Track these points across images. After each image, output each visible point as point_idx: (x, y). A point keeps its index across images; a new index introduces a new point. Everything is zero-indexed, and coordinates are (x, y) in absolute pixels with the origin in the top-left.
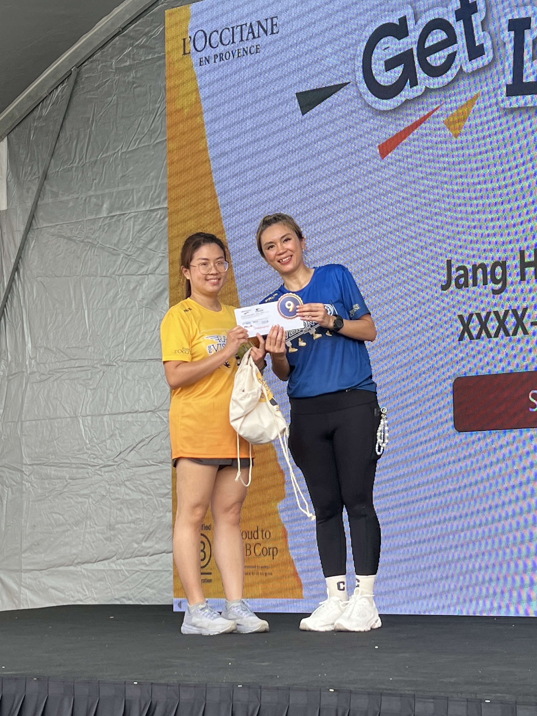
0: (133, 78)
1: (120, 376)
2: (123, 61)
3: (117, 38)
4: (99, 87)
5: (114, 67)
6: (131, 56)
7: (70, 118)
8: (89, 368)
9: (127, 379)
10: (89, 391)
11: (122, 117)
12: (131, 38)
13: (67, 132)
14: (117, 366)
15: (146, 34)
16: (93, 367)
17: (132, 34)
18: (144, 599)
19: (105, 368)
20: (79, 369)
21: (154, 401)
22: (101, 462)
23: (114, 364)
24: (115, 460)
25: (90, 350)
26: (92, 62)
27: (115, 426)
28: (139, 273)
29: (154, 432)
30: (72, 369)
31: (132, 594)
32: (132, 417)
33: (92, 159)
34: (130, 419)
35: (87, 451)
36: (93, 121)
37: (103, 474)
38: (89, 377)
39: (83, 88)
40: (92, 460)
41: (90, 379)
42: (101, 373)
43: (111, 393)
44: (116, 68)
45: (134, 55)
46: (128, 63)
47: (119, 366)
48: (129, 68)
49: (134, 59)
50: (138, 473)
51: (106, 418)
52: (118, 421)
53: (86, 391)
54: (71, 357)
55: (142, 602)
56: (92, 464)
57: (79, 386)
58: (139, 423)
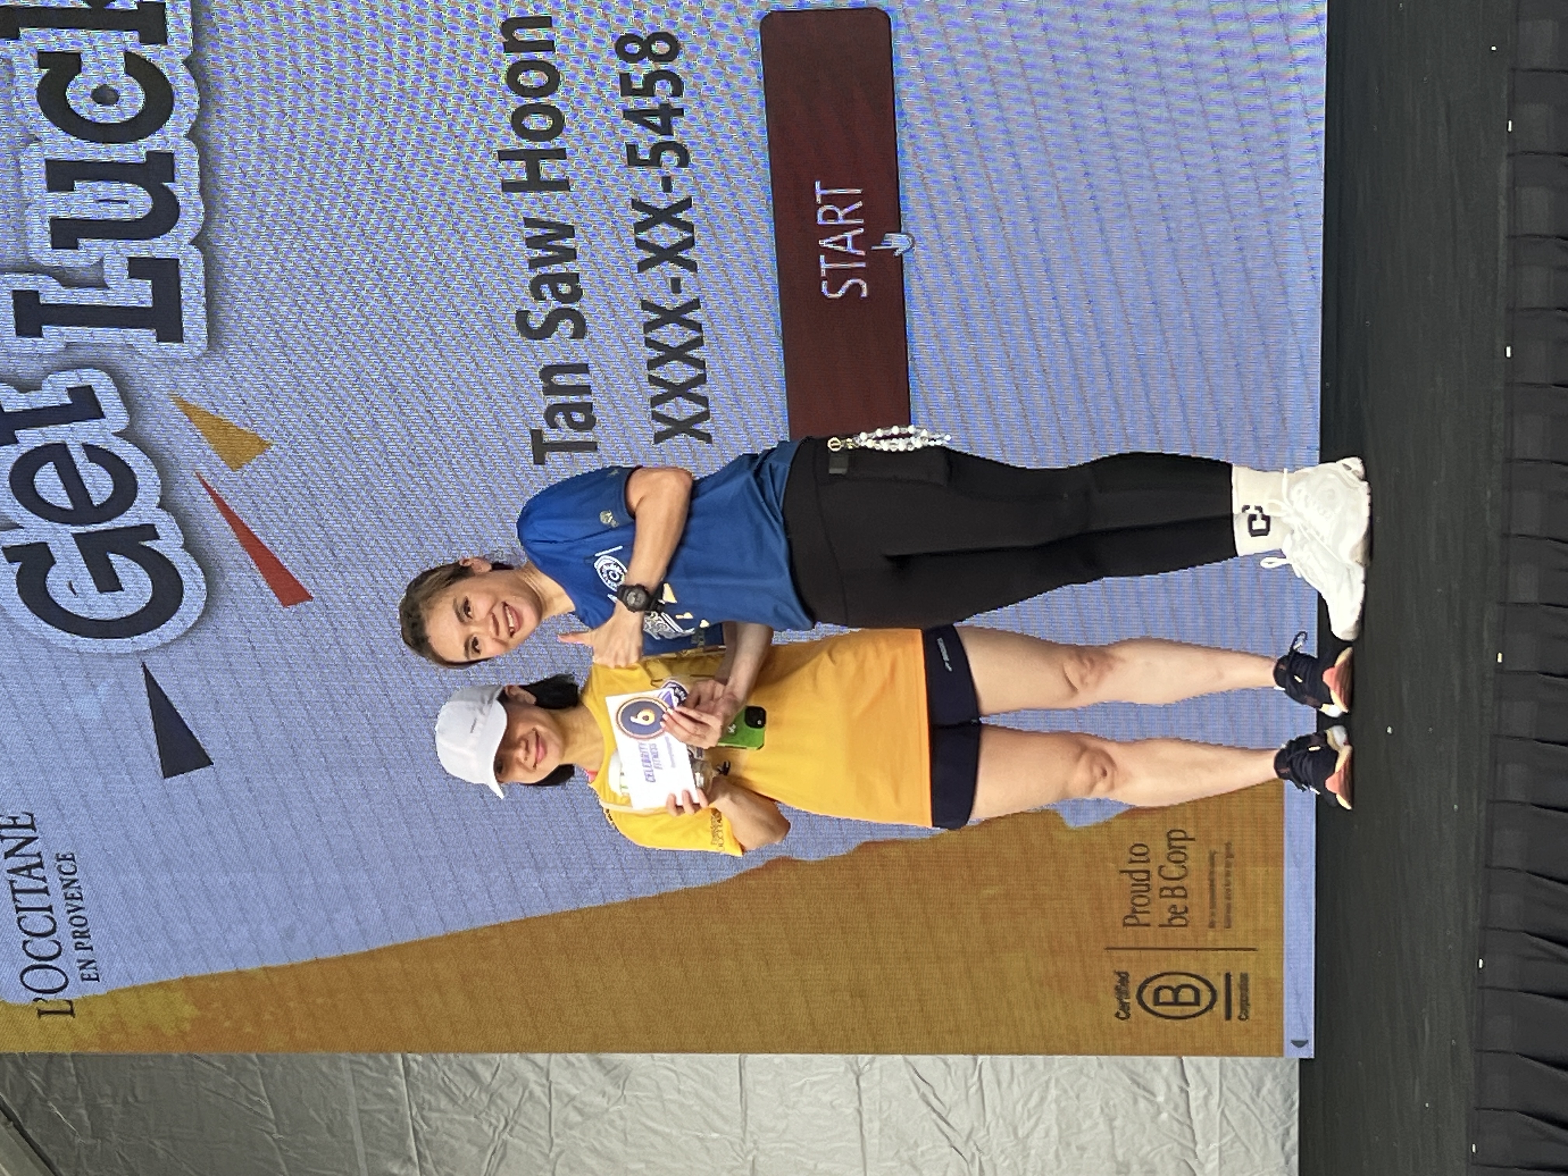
0: (114, 1102)
1: (779, 1145)
2: (78, 1122)
5: (91, 1142)
6: (69, 1103)
11: (200, 1128)
12: (28, 1101)
17: (19, 1099)
18: (1286, 1101)
24: (967, 1157)
28: (545, 1101)
31: (1275, 1127)
32: (871, 1120)
34: (877, 1125)
43: (816, 1166)
44: (94, 1137)
45: (65, 1099)
46: (83, 1111)
47: (757, 1147)
48: (92, 1107)
49: (75, 1098)
50: (998, 1110)
52: (880, 1153)
55: (1293, 1104)
58: (885, 1105)
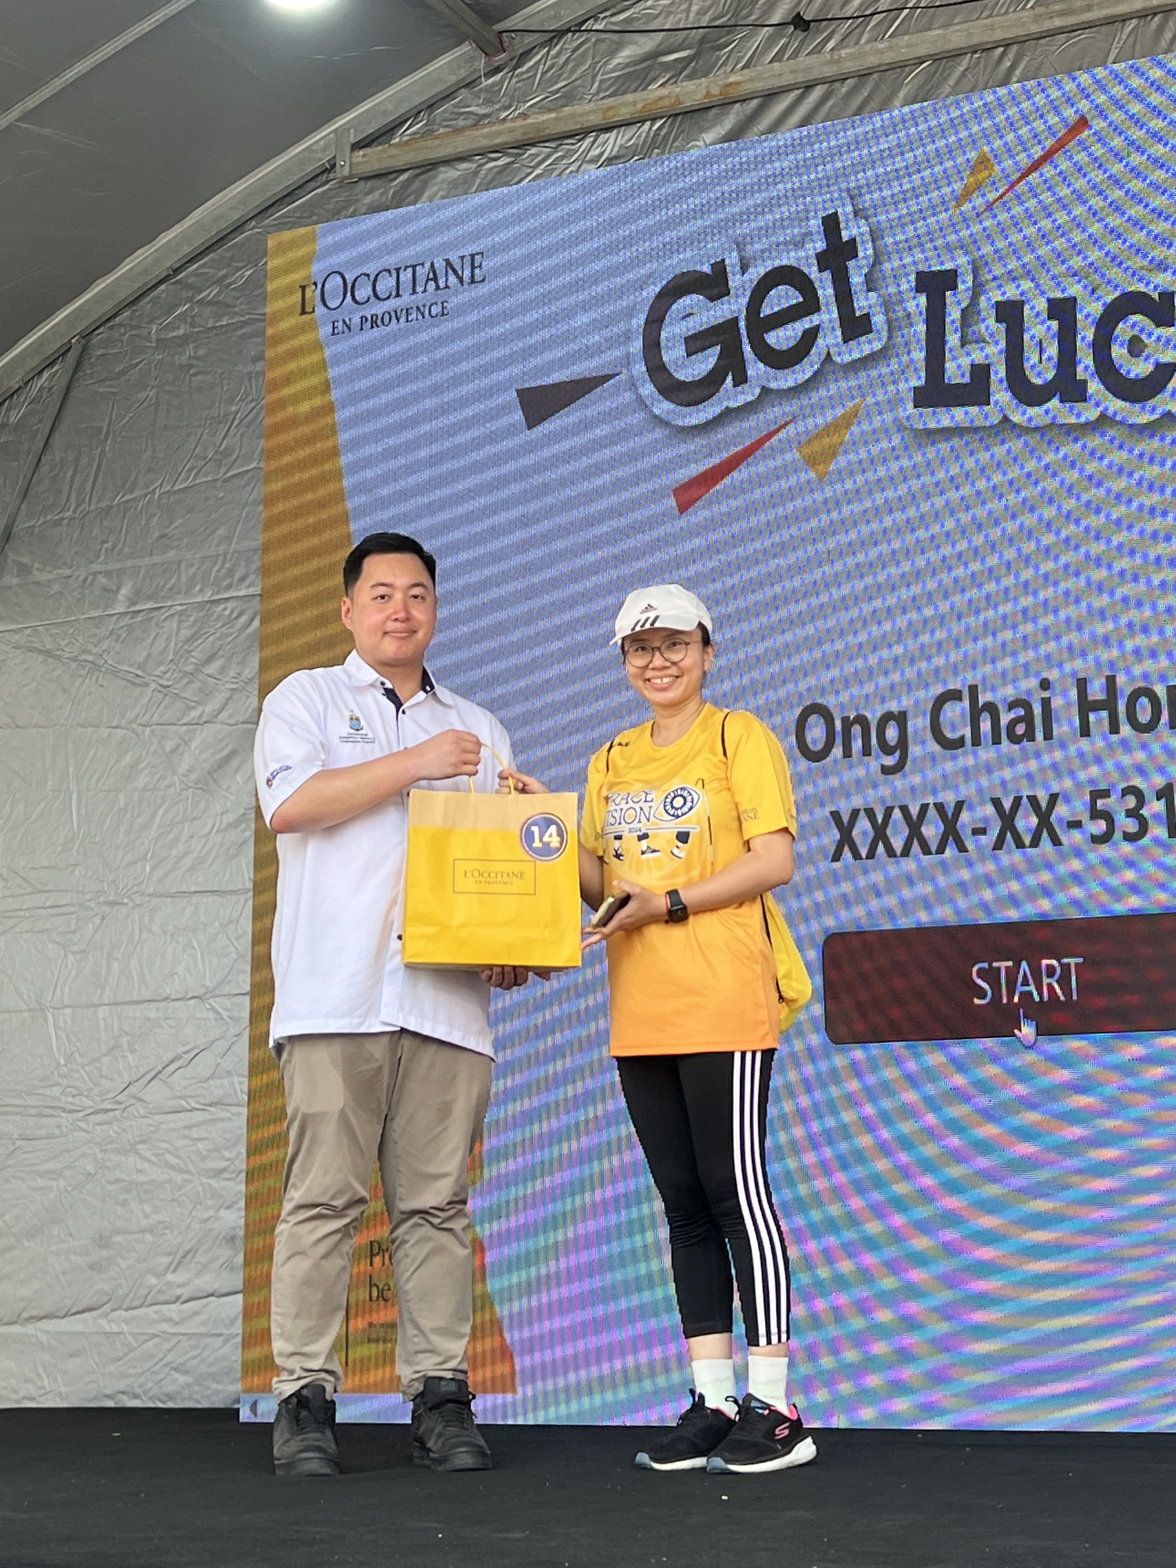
0: (190, 357)
1: (136, 926)
2: (171, 327)
3: (163, 287)
4: (123, 373)
5: (154, 337)
6: (189, 320)
7: (64, 426)
8: (72, 909)
9: (150, 931)
10: (71, 957)
11: (166, 428)
12: (190, 287)
13: (56, 453)
14: (131, 905)
15: (219, 281)
16: (82, 906)
17: (191, 280)
19: (106, 909)
20: (54, 911)
21: (204, 977)
22: (87, 1103)
23: (125, 901)
24: (118, 1098)
25: (77, 872)
26: (111, 328)
27: (120, 1029)
28: (185, 720)
29: (201, 1041)
30: (39, 911)
32: (157, 1010)
33: (102, 505)
34: (153, 1014)
35: (60, 1081)
36: (107, 434)
37: (90, 1128)
38: (73, 927)
39: (92, 375)
40: (69, 1099)
41: (74, 932)
42: (97, 920)
43: (116, 960)
44: (158, 340)
45: (193, 317)
46: (181, 332)
47: (136, 906)
48: (185, 339)
49: (193, 325)
50: (164, 1126)
51: (102, 1012)
52: (127, 1018)
53: (66, 957)
54: (39, 887)
56: (68, 1107)
57: (50, 946)
58: (172, 1022)
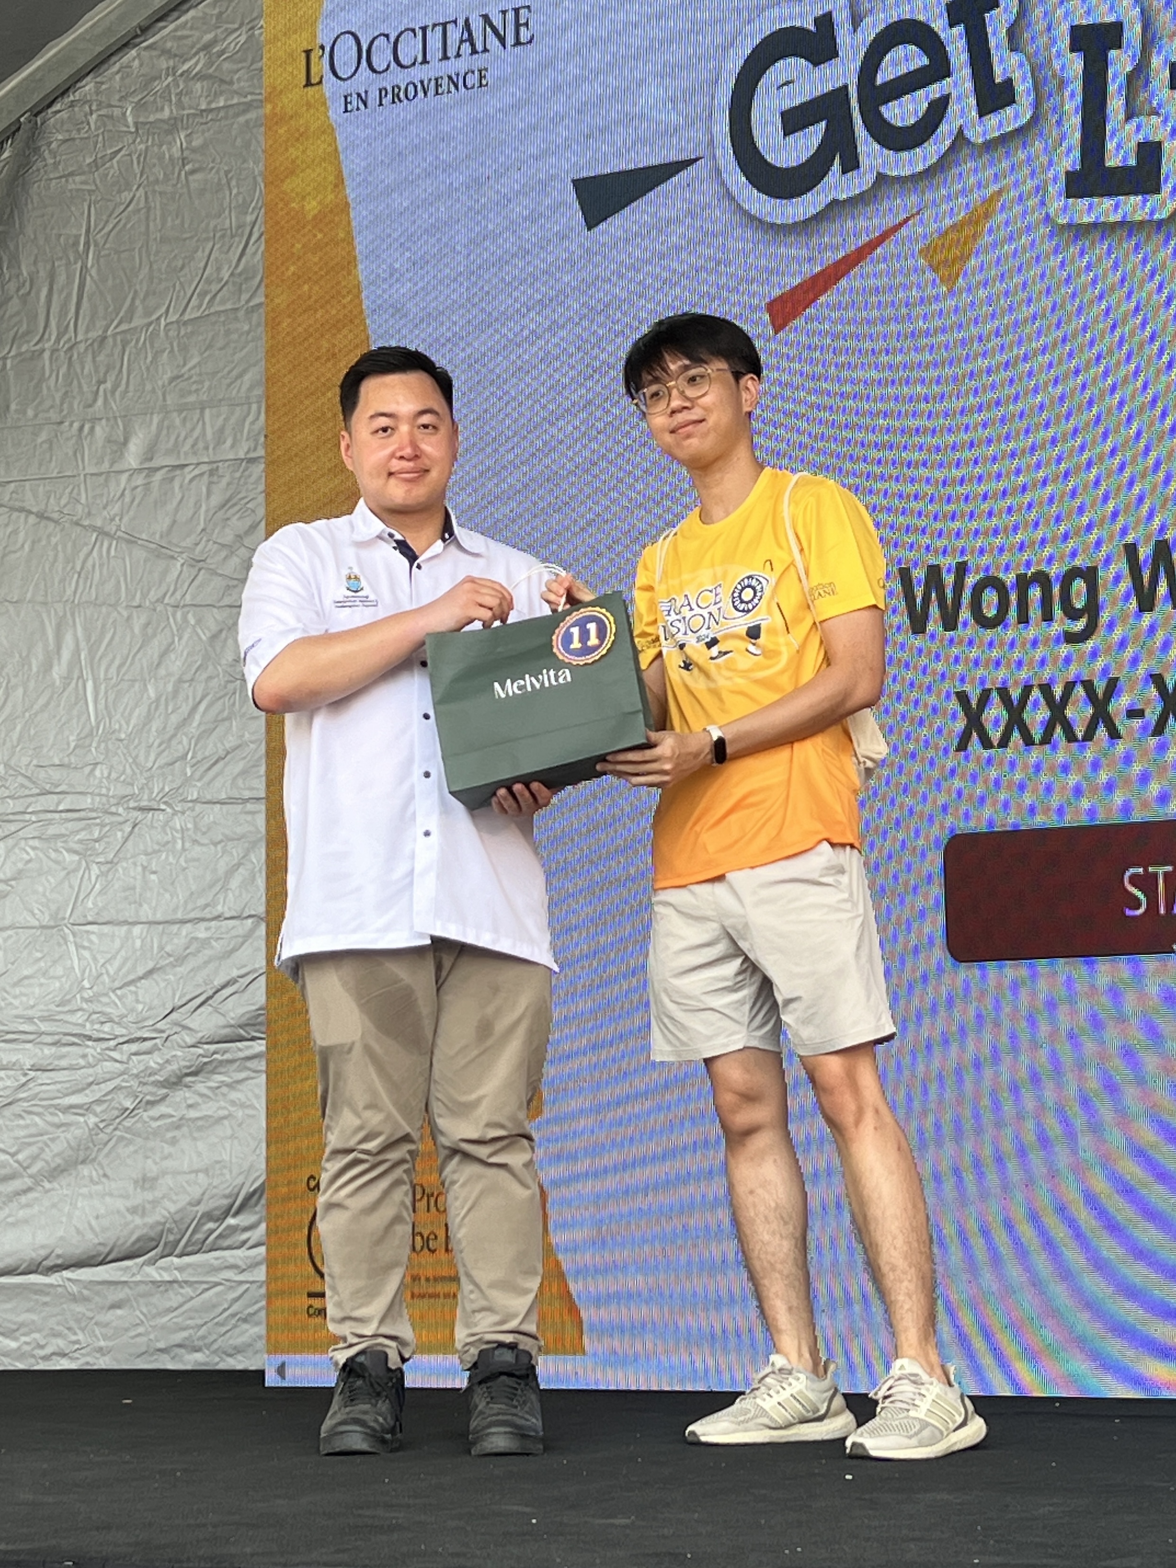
0: (182, 149)
2: (153, 107)
4: (96, 165)
5: (130, 120)
6: (173, 99)
8: (94, 814)
10: (94, 867)
12: (168, 54)
14: (169, 811)
15: (206, 47)
16: (106, 812)
17: (168, 46)
19: (137, 815)
20: (70, 815)
22: (119, 1031)
23: (162, 806)
24: (159, 1026)
25: (97, 772)
26: (71, 105)
30: (49, 815)
33: (93, 335)
34: (201, 934)
35: (85, 1006)
36: (87, 245)
37: (125, 1059)
38: (96, 834)
39: (56, 165)
40: (97, 1026)
41: (97, 840)
42: (127, 828)
44: (136, 124)
45: (179, 95)
46: (166, 114)
47: (175, 812)
48: (171, 126)
49: (180, 106)
50: (217, 1057)
53: (88, 868)
54: (48, 787)
56: (96, 1035)
57: (67, 855)
